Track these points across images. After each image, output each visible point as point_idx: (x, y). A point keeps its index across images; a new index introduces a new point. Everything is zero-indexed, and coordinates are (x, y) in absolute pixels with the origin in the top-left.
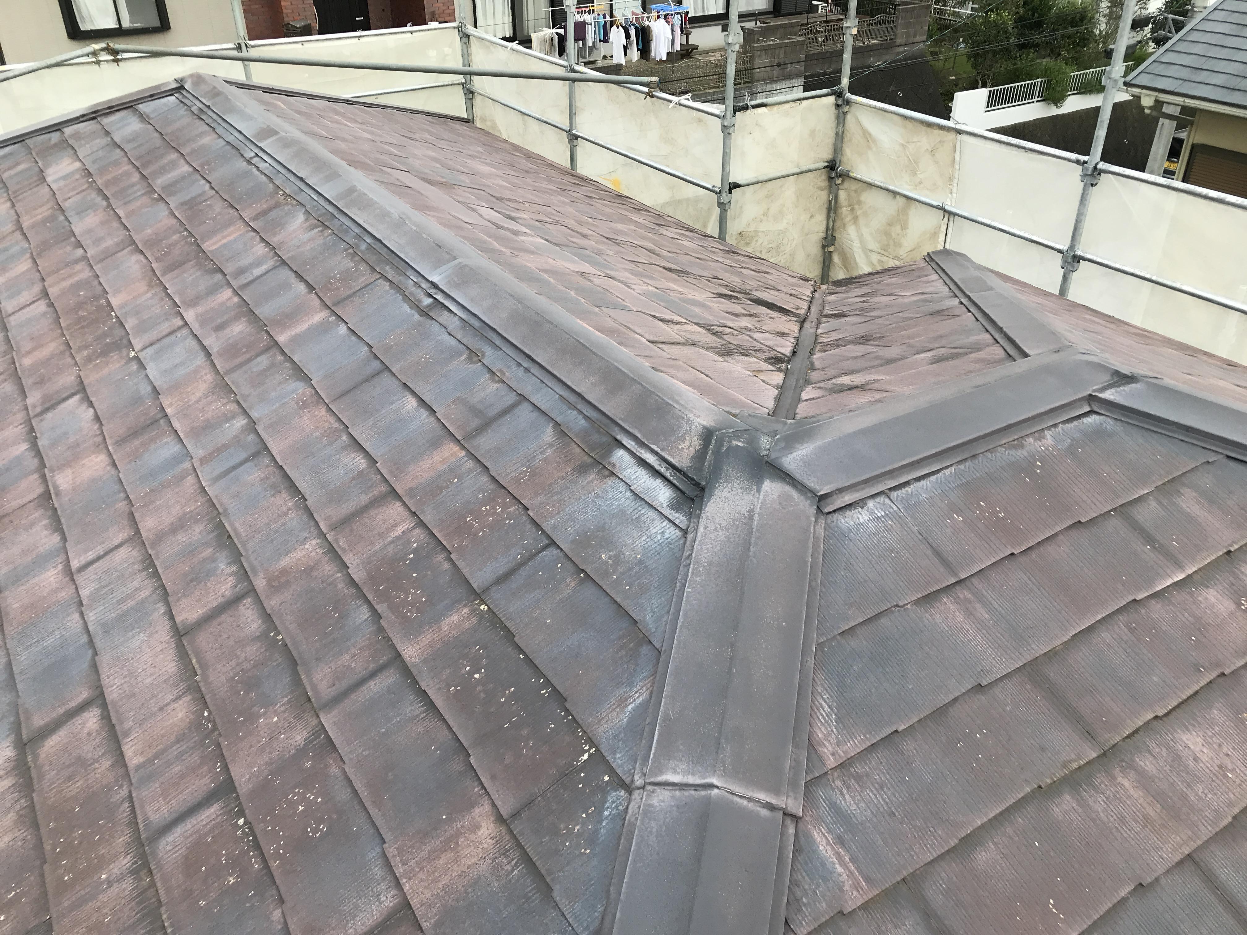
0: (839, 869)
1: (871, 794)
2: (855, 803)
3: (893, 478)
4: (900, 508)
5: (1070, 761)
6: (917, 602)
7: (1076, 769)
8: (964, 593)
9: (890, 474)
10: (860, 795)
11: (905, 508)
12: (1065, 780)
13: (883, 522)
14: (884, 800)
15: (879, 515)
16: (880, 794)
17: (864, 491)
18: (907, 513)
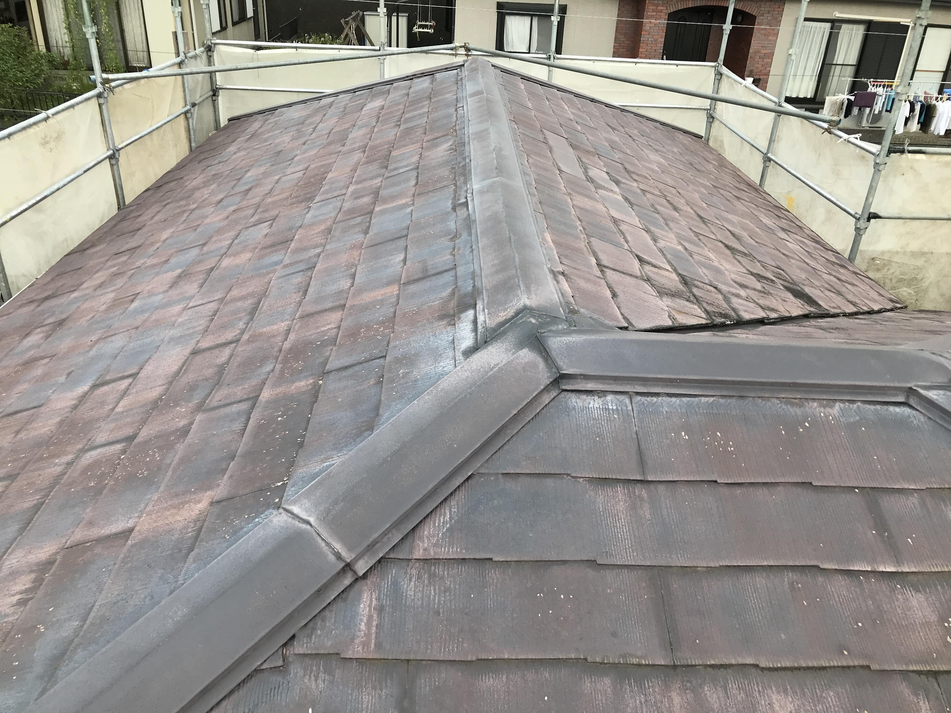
0: (363, 627)
1: (432, 591)
2: (414, 591)
3: (645, 385)
4: (635, 409)
5: (632, 656)
6: (591, 480)
7: (633, 664)
8: (642, 492)
9: (644, 381)
10: (423, 588)
11: (639, 412)
12: (615, 666)
13: (609, 413)
14: (439, 601)
15: (610, 407)
16: (439, 594)
17: (610, 386)
18: (638, 415)
